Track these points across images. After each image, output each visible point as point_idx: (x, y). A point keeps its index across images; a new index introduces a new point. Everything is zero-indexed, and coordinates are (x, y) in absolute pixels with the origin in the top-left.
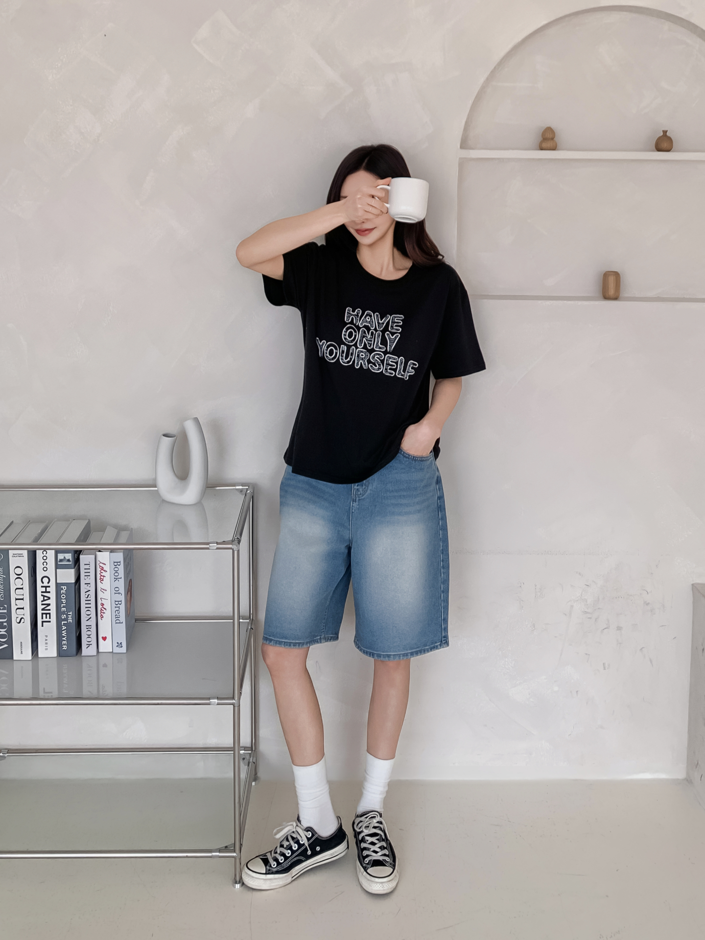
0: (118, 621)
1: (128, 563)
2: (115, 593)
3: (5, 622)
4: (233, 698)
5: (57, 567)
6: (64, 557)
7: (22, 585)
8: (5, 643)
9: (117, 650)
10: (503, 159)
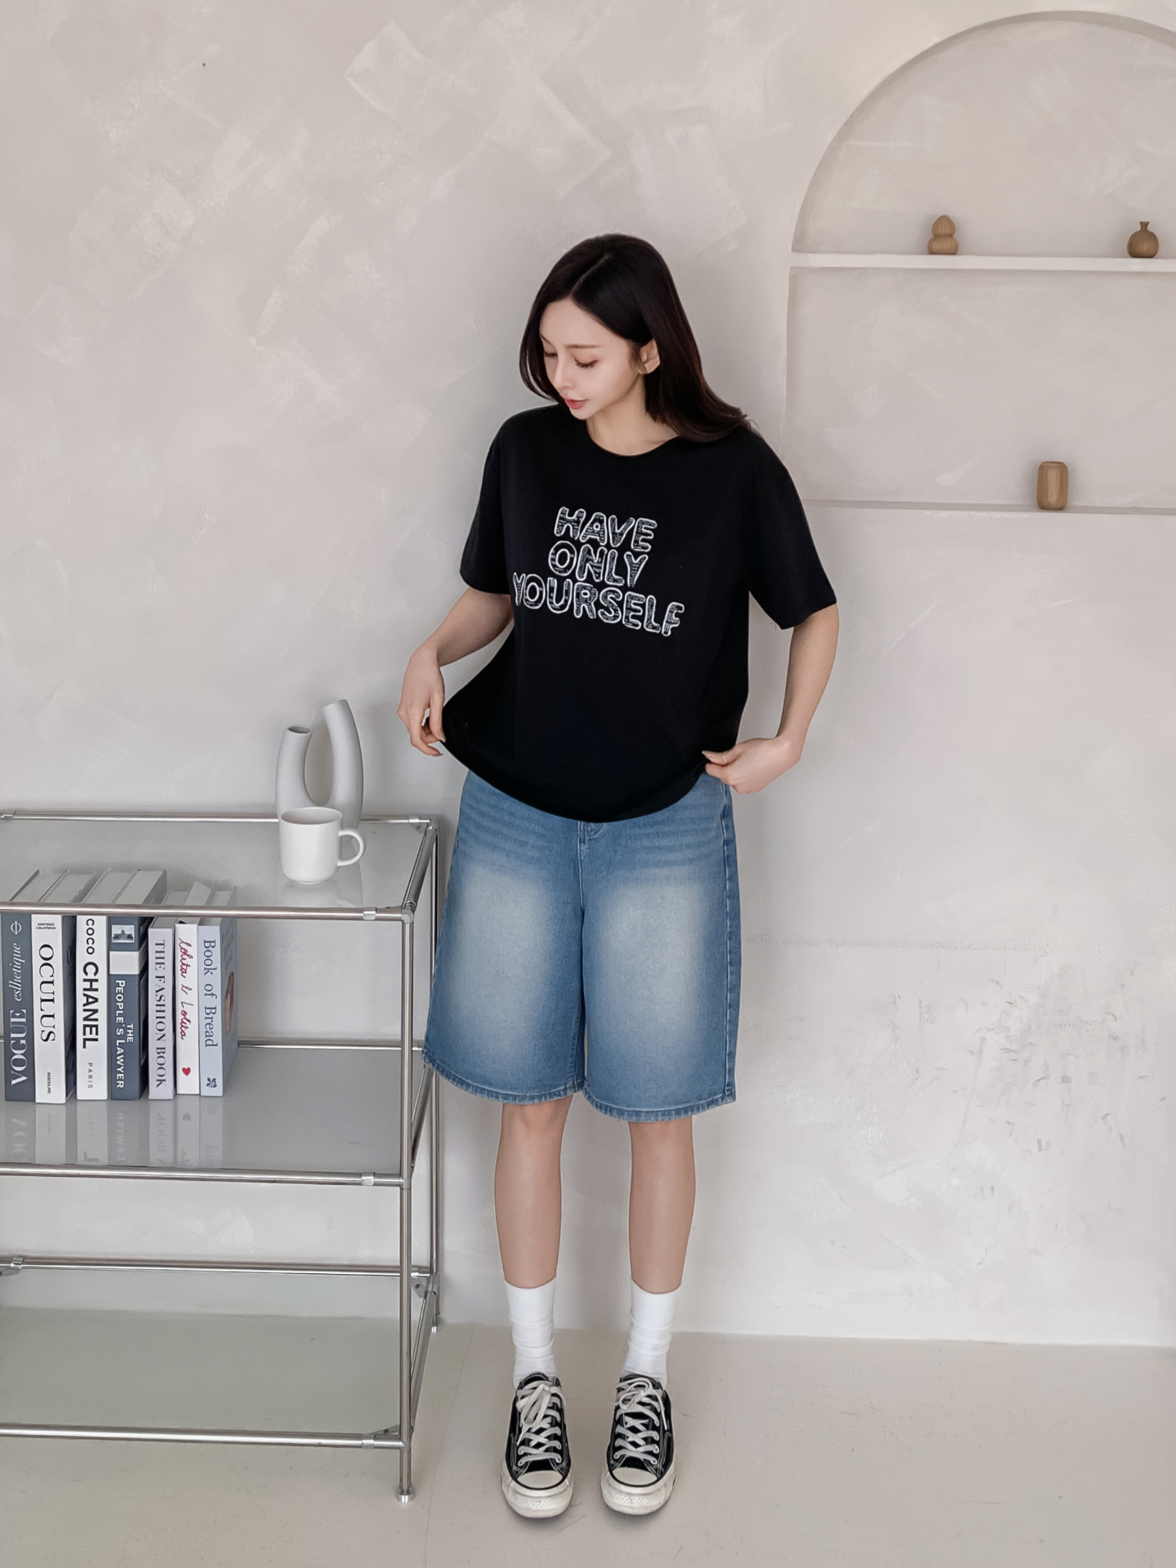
0: (209, 1043)
1: (229, 945)
2: (206, 995)
3: (23, 1038)
4: (400, 1175)
5: (111, 947)
6: (123, 931)
7: (52, 976)
8: (22, 1073)
9: (208, 1091)
10: (865, 269)
